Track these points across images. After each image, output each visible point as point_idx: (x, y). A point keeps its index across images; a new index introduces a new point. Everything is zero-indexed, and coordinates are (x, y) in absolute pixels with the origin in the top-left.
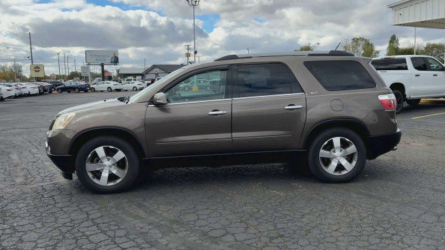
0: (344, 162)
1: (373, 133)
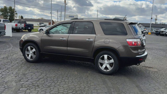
0: (108, 66)
1: (121, 55)
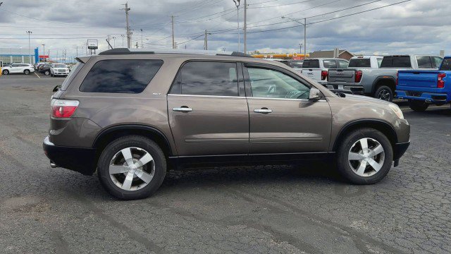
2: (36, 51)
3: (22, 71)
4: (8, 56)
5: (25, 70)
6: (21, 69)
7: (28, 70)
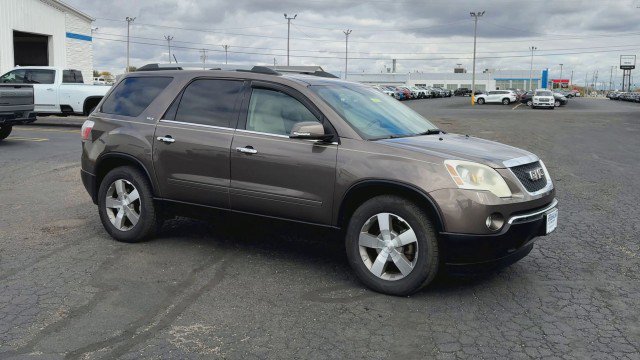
2: (545, 73)
3: (500, 100)
4: (508, 80)
5: (504, 99)
6: (499, 98)
7: (508, 99)
